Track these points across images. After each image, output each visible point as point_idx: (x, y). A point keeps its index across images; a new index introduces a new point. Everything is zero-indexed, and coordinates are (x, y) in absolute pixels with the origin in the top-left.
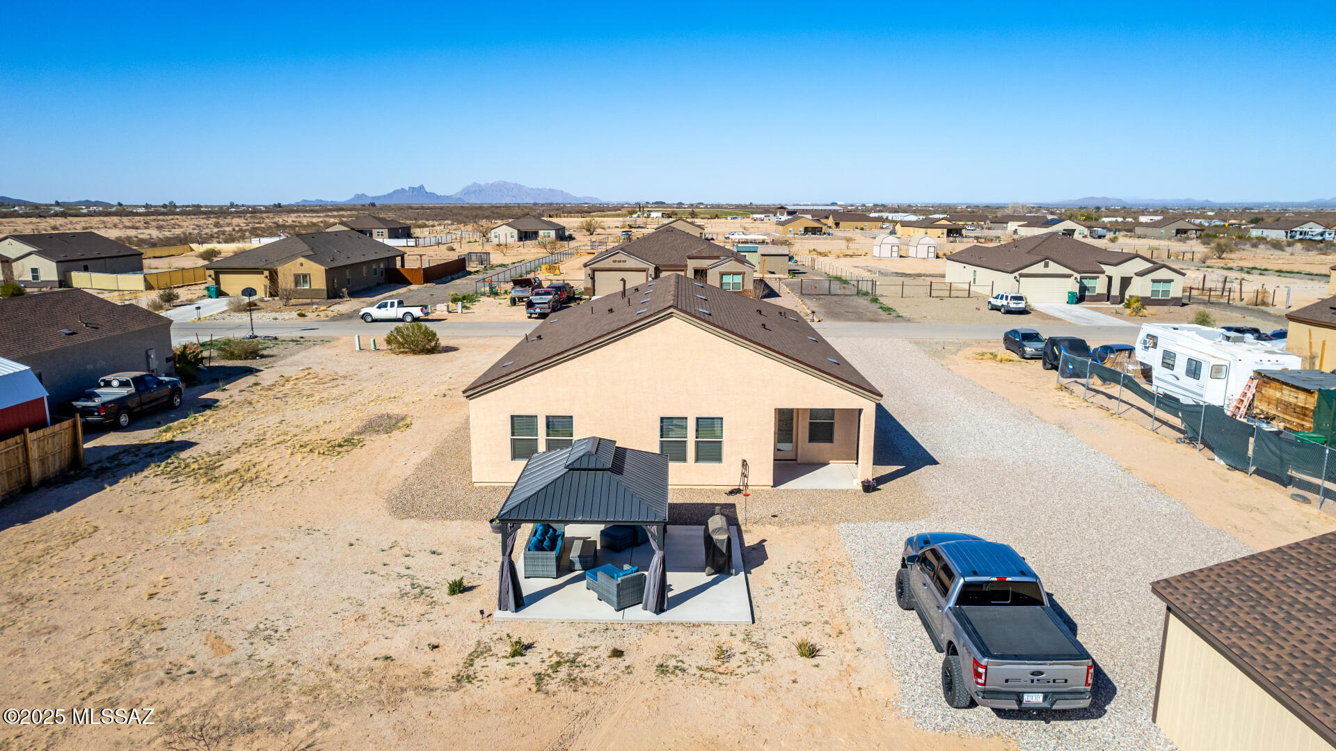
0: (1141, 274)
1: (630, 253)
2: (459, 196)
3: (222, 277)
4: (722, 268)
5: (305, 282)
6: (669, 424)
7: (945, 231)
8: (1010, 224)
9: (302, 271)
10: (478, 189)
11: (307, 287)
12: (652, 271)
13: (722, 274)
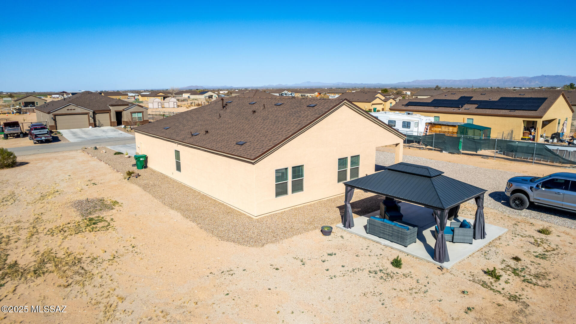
1: (77, 105)
4: (130, 110)
7: (162, 98)
8: (183, 94)
13: (132, 113)
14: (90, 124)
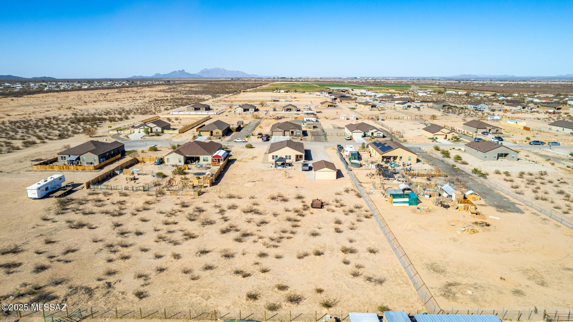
0: (375, 132)
1: (279, 128)
2: (199, 74)
3: (201, 132)
4: (296, 131)
6: (286, 156)
9: (217, 131)
10: (207, 71)
12: (283, 131)
14: (282, 135)
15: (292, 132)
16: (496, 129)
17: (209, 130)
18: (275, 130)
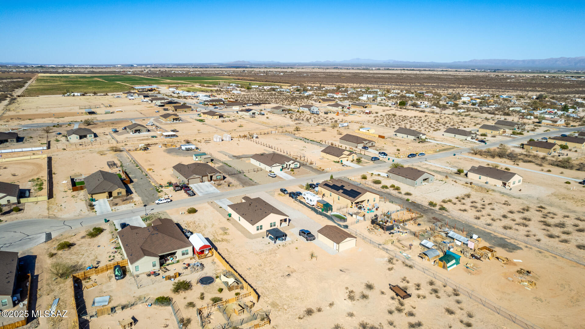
0: (292, 163)
3: (93, 195)
5: (120, 194)
6: (271, 224)
7: (218, 116)
9: (119, 191)
11: (121, 195)
12: (201, 178)
13: (217, 176)
14: (201, 182)
15: (211, 177)
16: (372, 143)
17: (104, 191)
18: (192, 177)
